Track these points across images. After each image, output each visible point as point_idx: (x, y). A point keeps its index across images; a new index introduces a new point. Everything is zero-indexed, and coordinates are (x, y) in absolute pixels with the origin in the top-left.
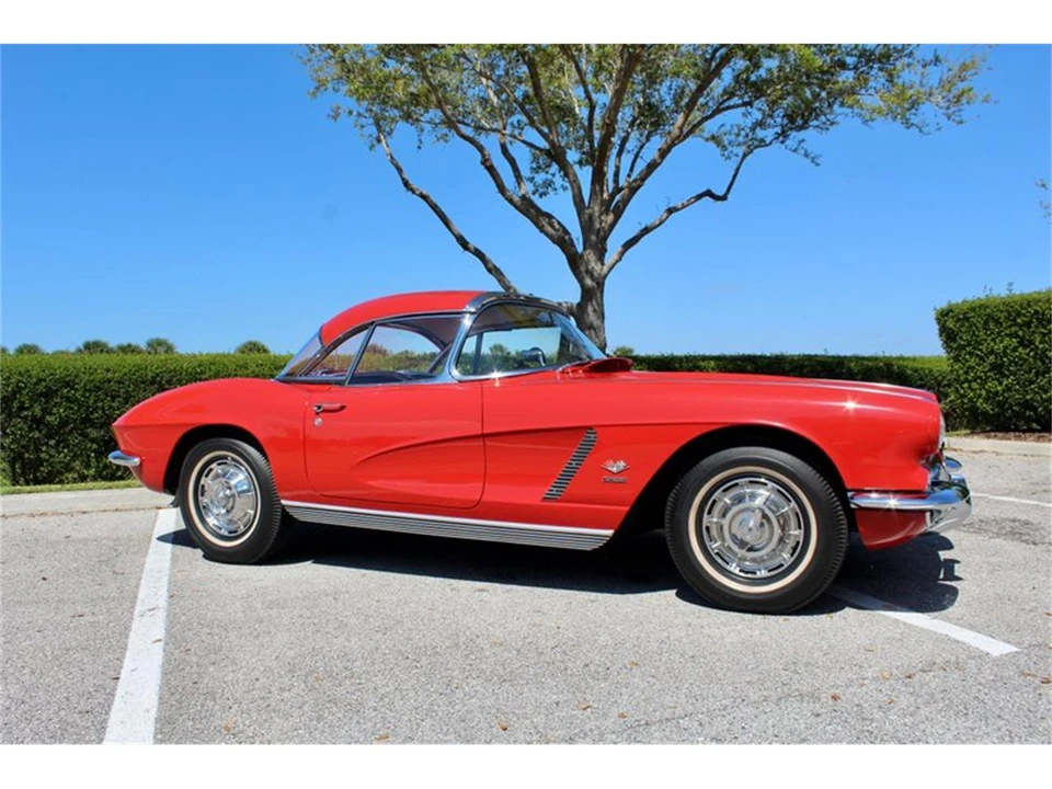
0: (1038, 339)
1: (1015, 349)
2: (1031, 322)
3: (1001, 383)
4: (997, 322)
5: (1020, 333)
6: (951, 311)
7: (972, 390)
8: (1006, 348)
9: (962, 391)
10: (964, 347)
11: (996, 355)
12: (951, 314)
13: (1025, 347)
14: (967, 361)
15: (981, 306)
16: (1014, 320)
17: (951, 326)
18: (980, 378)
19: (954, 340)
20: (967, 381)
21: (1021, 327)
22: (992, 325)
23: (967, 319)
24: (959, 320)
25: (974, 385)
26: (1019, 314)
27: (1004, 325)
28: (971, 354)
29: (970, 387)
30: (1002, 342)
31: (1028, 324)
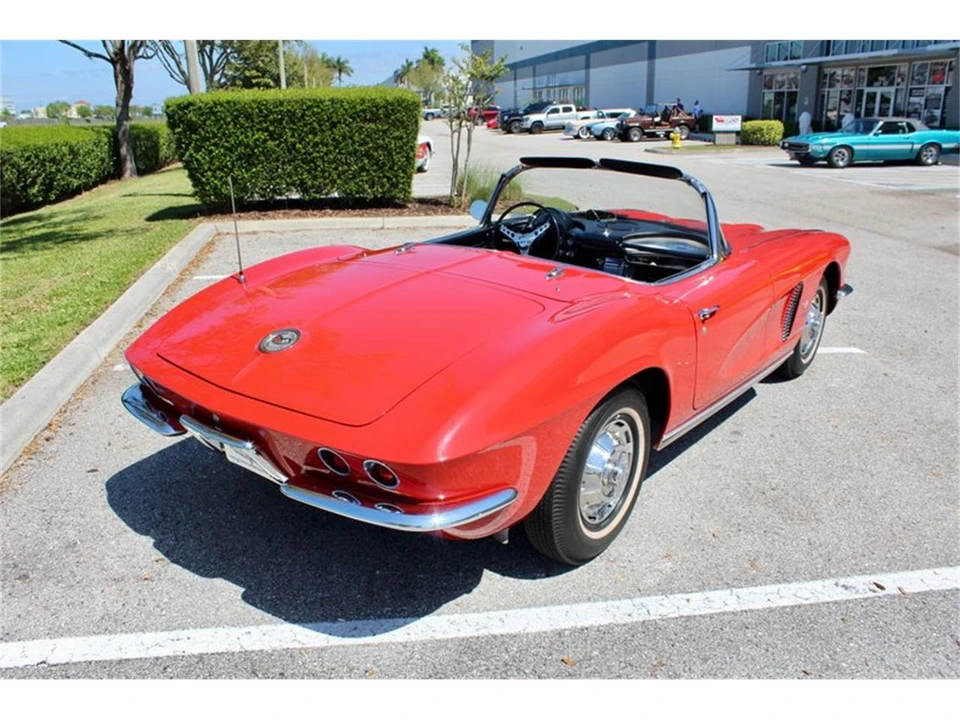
0: (289, 134)
1: (265, 141)
2: (282, 119)
3: (247, 171)
4: (249, 117)
5: (271, 128)
6: (190, 104)
7: (216, 178)
8: (257, 140)
9: (204, 180)
10: (208, 139)
11: (247, 146)
12: (191, 108)
13: (274, 139)
14: (211, 152)
15: (228, 102)
16: (267, 116)
17: (194, 119)
18: (226, 166)
19: (195, 131)
20: (209, 169)
21: (272, 123)
22: (242, 120)
23: (214, 114)
24: (202, 115)
25: (219, 174)
26: (271, 112)
27: (256, 120)
28: (214, 144)
29: (213, 176)
30: (253, 135)
31: (280, 121)
